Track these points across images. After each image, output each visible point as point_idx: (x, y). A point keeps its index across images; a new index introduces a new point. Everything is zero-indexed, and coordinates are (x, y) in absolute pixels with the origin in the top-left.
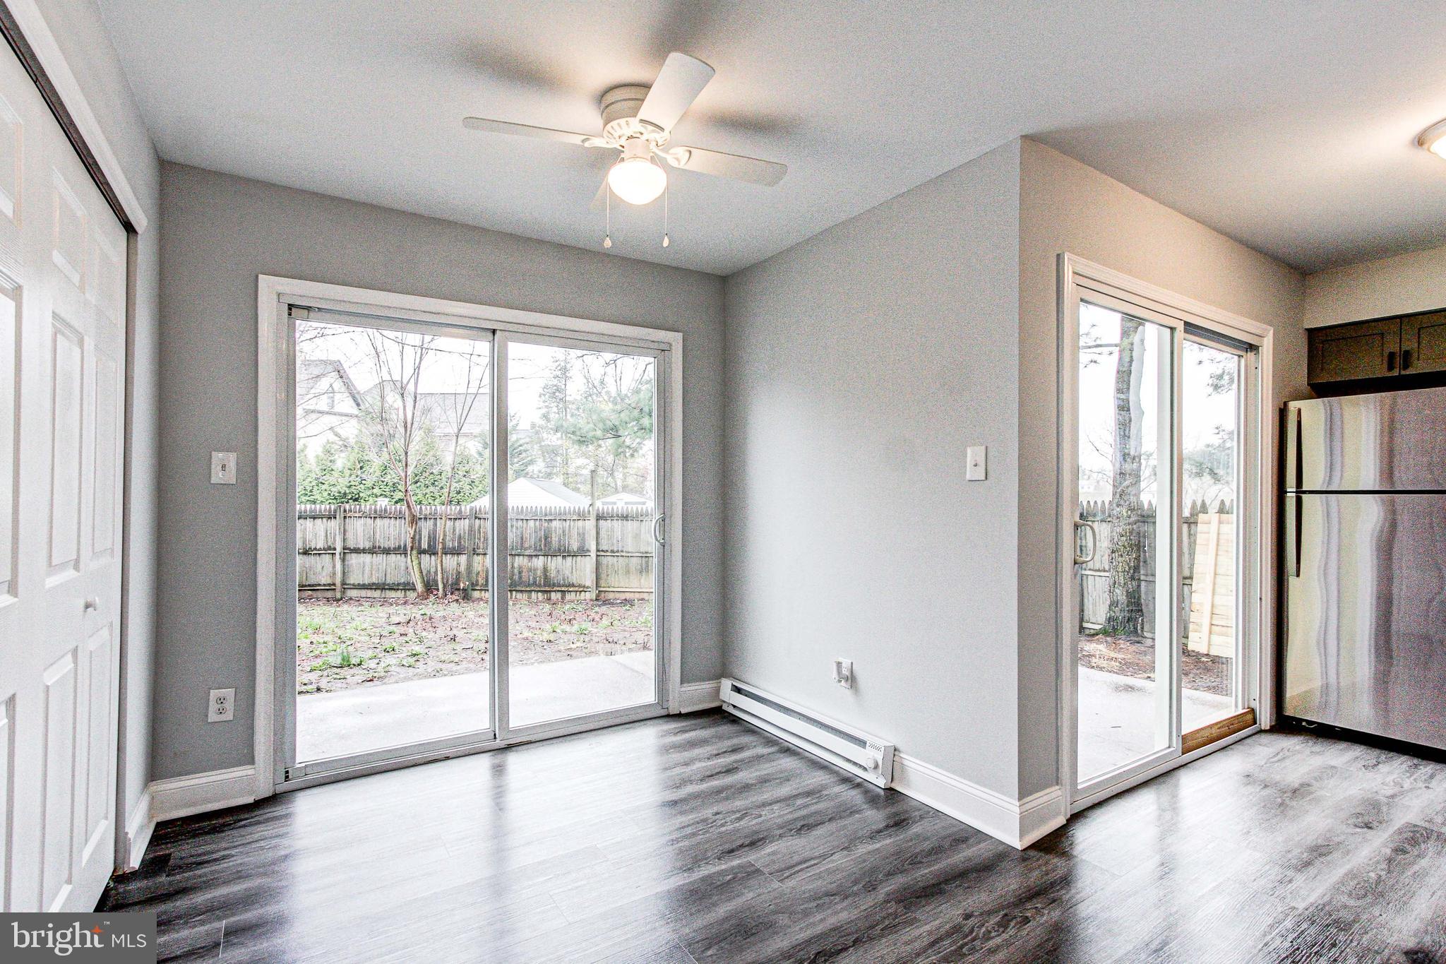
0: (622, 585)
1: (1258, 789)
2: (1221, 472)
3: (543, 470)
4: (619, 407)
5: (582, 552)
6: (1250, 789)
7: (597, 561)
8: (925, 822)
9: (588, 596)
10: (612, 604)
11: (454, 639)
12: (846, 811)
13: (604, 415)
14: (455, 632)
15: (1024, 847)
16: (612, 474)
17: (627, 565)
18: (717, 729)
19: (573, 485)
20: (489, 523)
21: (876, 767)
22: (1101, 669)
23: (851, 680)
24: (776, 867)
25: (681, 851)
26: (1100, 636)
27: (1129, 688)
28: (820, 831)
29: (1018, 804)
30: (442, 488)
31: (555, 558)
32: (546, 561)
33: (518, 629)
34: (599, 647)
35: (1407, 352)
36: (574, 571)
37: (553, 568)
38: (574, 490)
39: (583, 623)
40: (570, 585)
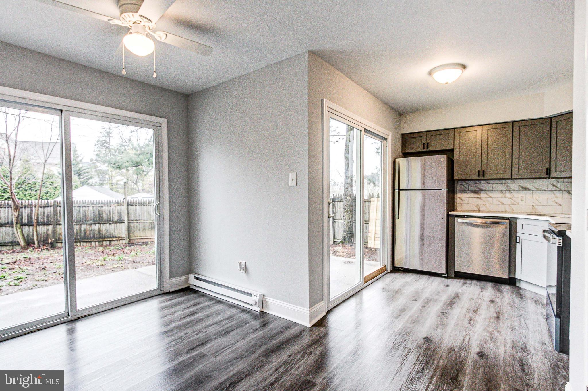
0: (142, 236)
1: (386, 293)
2: (376, 183)
3: (98, 182)
4: (138, 152)
5: (120, 221)
6: (384, 293)
7: (128, 225)
8: (275, 323)
9: (124, 242)
10: (137, 245)
11: (44, 269)
12: (244, 323)
14: (45, 265)
15: (311, 326)
16: (136, 184)
17: (144, 227)
18: (187, 296)
19: (115, 189)
20: (62, 208)
21: (256, 304)
22: (340, 256)
23: (245, 269)
24: (212, 352)
25: (169, 353)
26: (340, 244)
27: (349, 262)
28: (232, 334)
29: (309, 310)
30: (36, 191)
31: (105, 225)
32: (100, 227)
33: (84, 261)
34: (129, 266)
35: (428, 143)
36: (116, 230)
37: (104, 230)
38: (115, 192)
39: (120, 255)
40: (113, 237)
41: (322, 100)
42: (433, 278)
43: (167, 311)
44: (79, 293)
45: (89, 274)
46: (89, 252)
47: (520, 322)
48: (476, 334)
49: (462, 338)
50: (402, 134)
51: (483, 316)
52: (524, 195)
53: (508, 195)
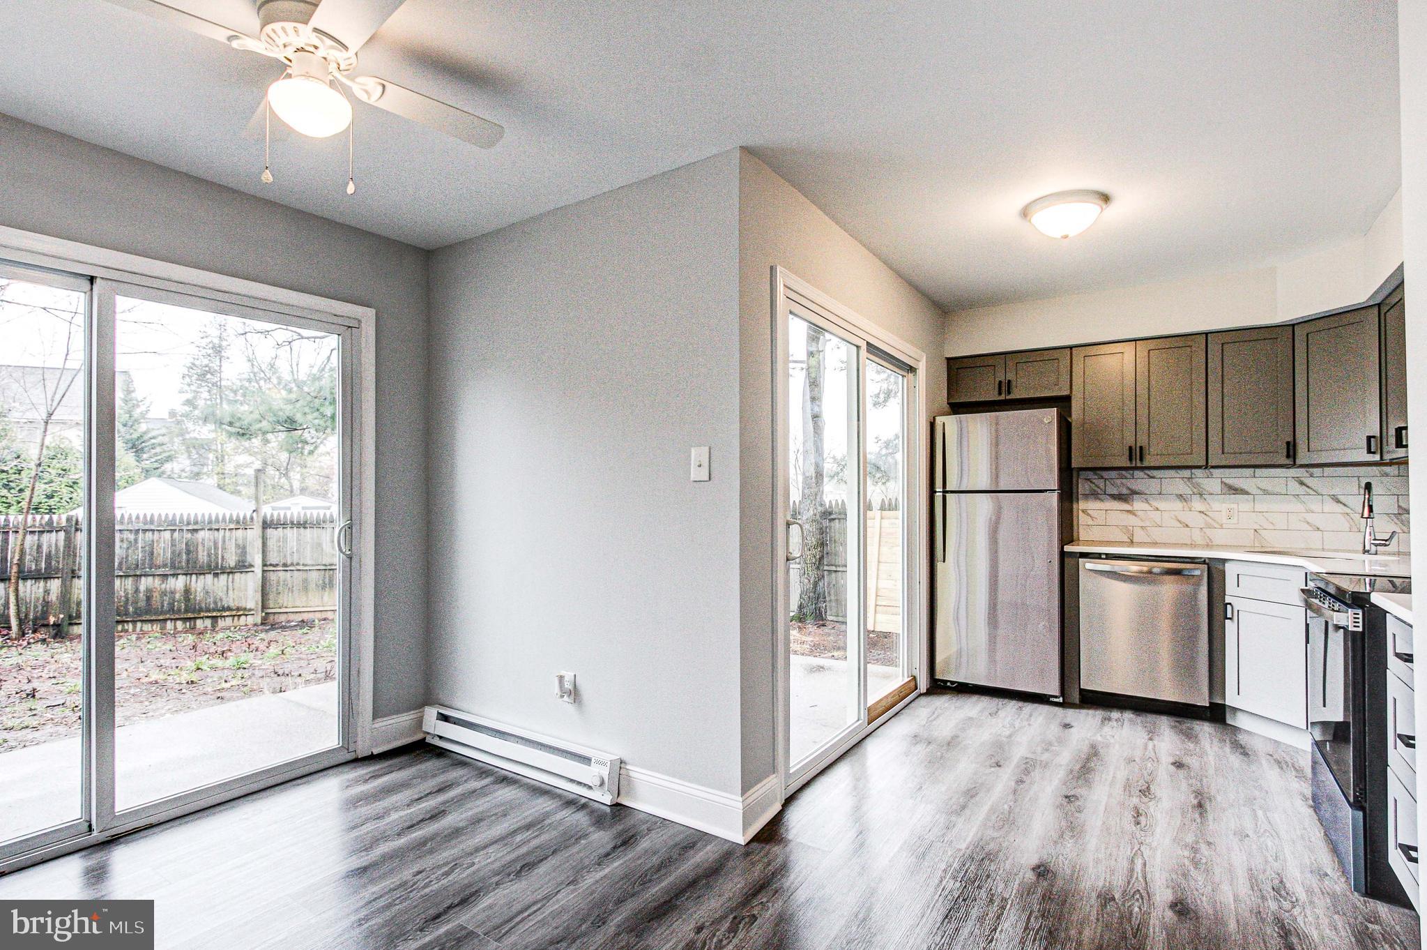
0: (297, 604)
1: (924, 747)
2: (893, 475)
3: (188, 469)
4: (293, 396)
5: (243, 566)
6: (918, 748)
7: (263, 577)
8: (653, 834)
9: (250, 620)
10: (283, 628)
11: (32, 694)
12: (572, 838)
13: (275, 406)
14: (35, 684)
15: (747, 841)
16: (286, 475)
17: (305, 581)
18: (419, 767)
19: (231, 488)
20: (84, 535)
21: (602, 784)
22: (795, 652)
23: (574, 694)
24: (491, 923)
26: (795, 623)
27: (821, 668)
28: (541, 869)
29: (741, 799)
30: (21, 490)
31: (202, 577)
32: (188, 583)
33: (143, 672)
34: (264, 683)
35: (1009, 381)
36: (230, 592)
37: (199, 589)
38: (232, 493)
39: (242, 654)
40: (224, 609)
41: (772, 269)
42: (1029, 707)
43: (365, 810)
44: (123, 763)
45: (153, 707)
46: (156, 647)
47: (1255, 816)
48: (1159, 853)
49: (1126, 864)
50: (949, 359)
51: (1166, 804)
52: (1235, 506)
53: (1197, 504)
